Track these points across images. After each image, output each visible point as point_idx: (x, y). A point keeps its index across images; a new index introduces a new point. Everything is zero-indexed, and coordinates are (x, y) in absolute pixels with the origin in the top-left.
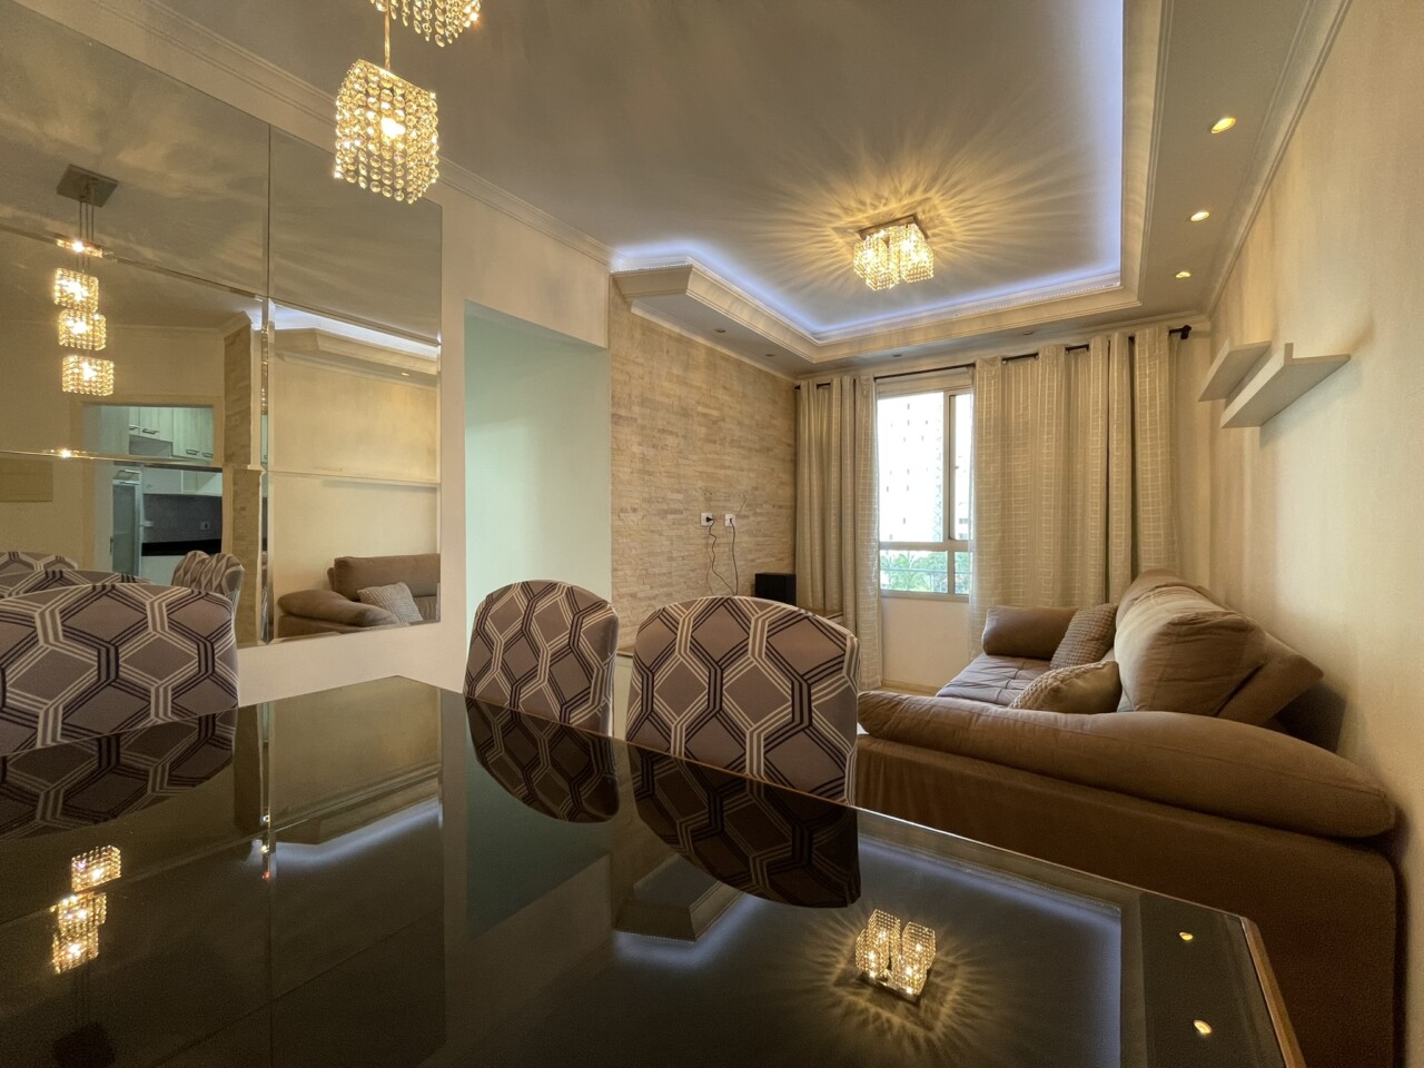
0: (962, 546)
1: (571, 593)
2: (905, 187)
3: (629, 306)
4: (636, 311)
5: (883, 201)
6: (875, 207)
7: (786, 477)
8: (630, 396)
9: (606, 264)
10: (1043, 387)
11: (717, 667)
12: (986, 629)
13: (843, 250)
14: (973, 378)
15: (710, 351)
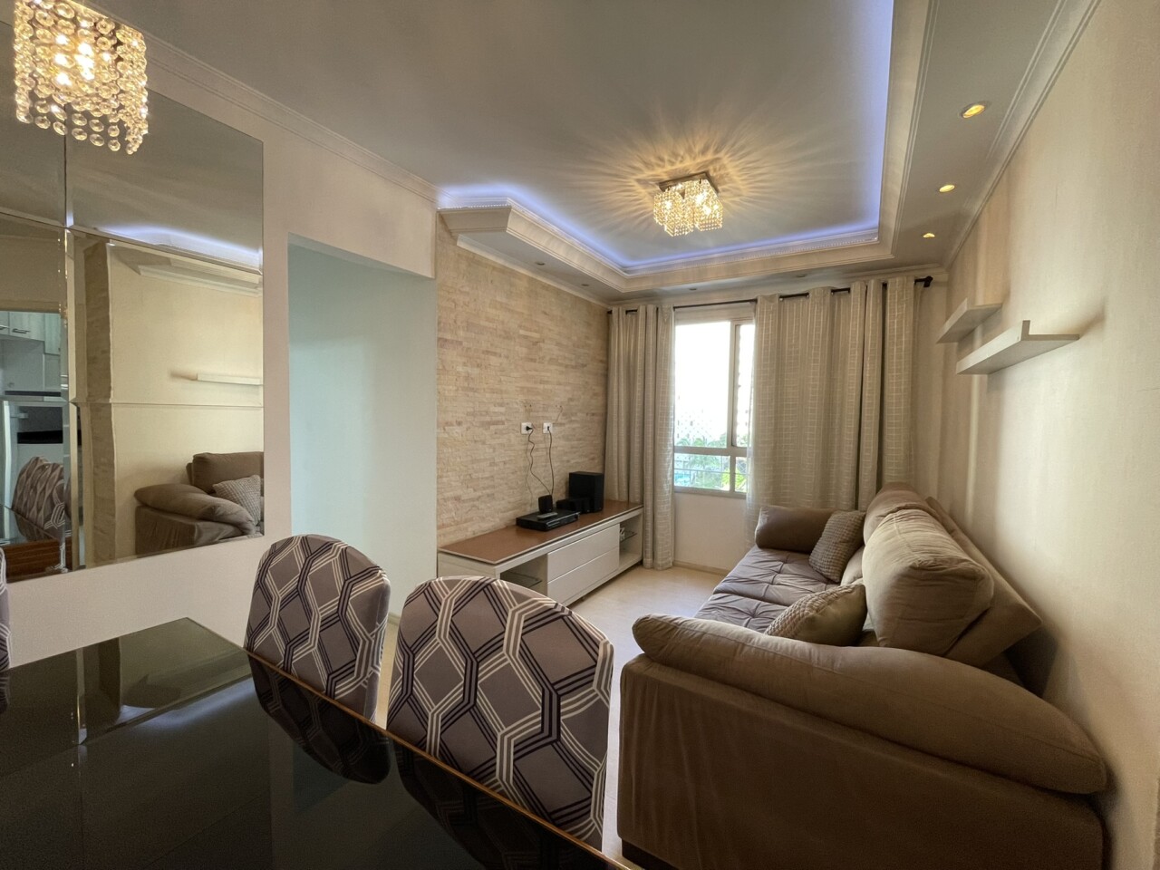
0: (742, 452)
1: (346, 555)
2: (697, 149)
3: (455, 240)
4: (461, 244)
5: (680, 159)
6: (672, 163)
7: (599, 389)
8: (455, 322)
9: (432, 201)
10: (812, 323)
11: (474, 658)
12: (759, 525)
13: (646, 199)
14: (755, 311)
15: (531, 280)
